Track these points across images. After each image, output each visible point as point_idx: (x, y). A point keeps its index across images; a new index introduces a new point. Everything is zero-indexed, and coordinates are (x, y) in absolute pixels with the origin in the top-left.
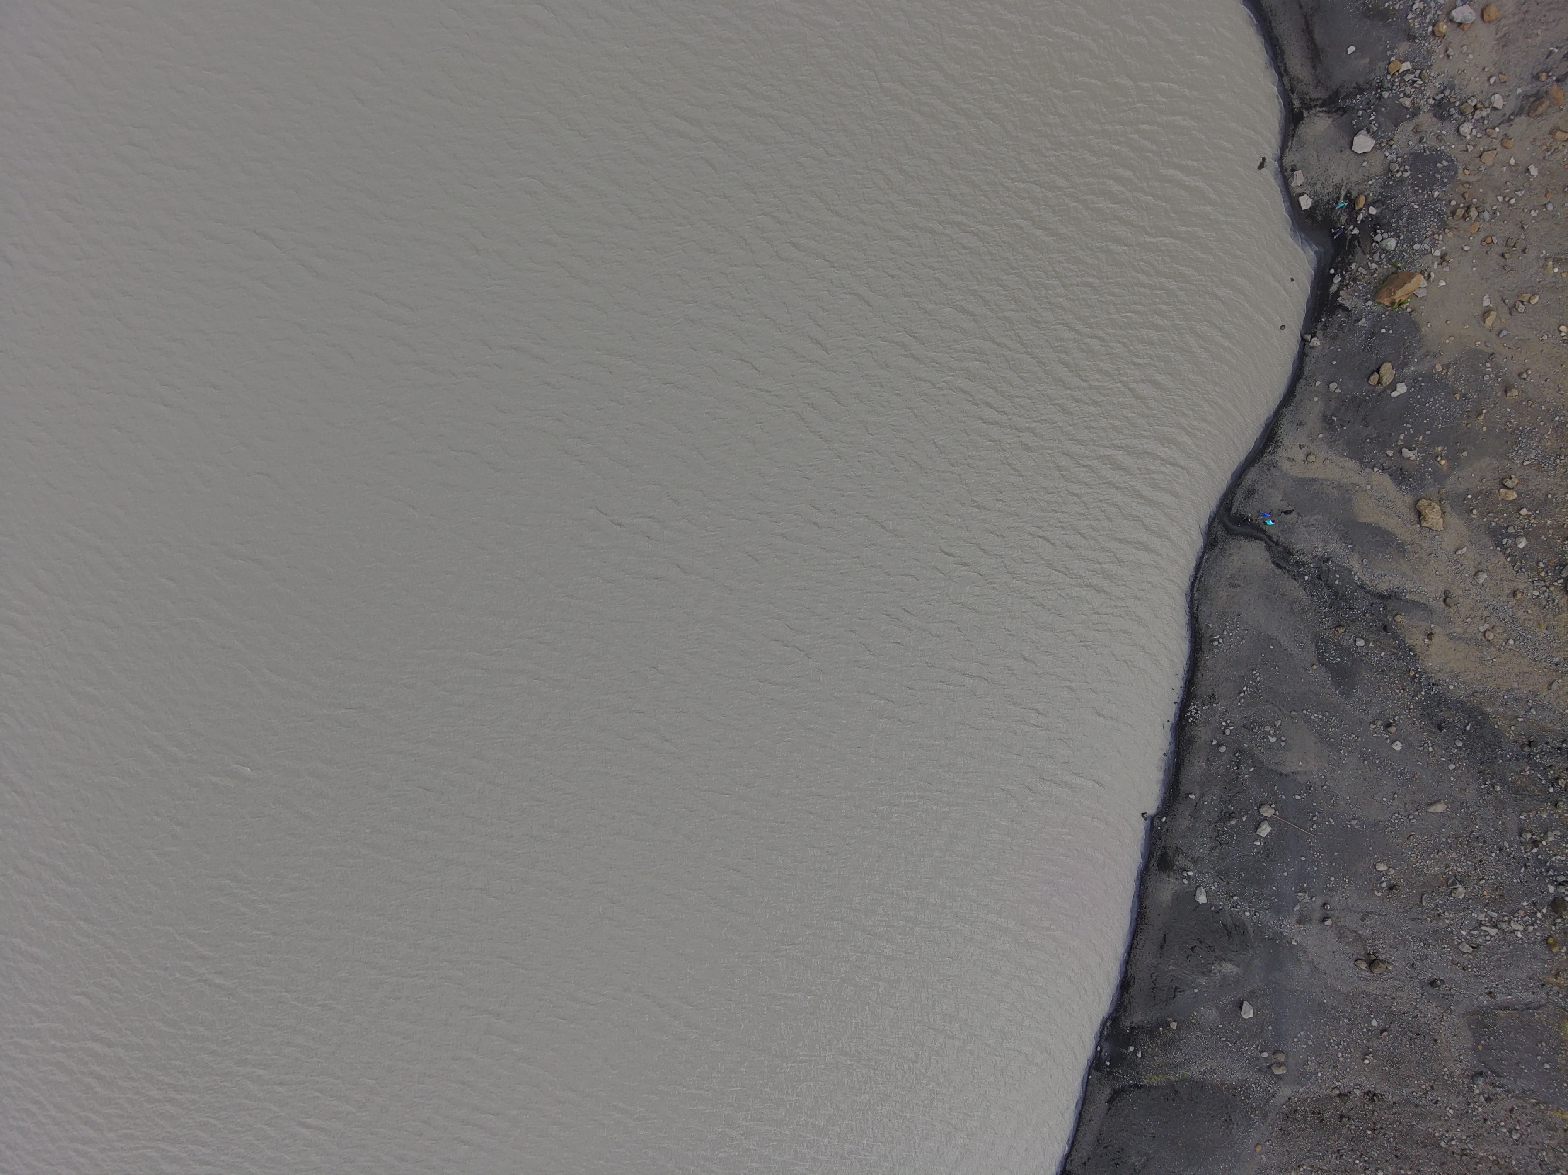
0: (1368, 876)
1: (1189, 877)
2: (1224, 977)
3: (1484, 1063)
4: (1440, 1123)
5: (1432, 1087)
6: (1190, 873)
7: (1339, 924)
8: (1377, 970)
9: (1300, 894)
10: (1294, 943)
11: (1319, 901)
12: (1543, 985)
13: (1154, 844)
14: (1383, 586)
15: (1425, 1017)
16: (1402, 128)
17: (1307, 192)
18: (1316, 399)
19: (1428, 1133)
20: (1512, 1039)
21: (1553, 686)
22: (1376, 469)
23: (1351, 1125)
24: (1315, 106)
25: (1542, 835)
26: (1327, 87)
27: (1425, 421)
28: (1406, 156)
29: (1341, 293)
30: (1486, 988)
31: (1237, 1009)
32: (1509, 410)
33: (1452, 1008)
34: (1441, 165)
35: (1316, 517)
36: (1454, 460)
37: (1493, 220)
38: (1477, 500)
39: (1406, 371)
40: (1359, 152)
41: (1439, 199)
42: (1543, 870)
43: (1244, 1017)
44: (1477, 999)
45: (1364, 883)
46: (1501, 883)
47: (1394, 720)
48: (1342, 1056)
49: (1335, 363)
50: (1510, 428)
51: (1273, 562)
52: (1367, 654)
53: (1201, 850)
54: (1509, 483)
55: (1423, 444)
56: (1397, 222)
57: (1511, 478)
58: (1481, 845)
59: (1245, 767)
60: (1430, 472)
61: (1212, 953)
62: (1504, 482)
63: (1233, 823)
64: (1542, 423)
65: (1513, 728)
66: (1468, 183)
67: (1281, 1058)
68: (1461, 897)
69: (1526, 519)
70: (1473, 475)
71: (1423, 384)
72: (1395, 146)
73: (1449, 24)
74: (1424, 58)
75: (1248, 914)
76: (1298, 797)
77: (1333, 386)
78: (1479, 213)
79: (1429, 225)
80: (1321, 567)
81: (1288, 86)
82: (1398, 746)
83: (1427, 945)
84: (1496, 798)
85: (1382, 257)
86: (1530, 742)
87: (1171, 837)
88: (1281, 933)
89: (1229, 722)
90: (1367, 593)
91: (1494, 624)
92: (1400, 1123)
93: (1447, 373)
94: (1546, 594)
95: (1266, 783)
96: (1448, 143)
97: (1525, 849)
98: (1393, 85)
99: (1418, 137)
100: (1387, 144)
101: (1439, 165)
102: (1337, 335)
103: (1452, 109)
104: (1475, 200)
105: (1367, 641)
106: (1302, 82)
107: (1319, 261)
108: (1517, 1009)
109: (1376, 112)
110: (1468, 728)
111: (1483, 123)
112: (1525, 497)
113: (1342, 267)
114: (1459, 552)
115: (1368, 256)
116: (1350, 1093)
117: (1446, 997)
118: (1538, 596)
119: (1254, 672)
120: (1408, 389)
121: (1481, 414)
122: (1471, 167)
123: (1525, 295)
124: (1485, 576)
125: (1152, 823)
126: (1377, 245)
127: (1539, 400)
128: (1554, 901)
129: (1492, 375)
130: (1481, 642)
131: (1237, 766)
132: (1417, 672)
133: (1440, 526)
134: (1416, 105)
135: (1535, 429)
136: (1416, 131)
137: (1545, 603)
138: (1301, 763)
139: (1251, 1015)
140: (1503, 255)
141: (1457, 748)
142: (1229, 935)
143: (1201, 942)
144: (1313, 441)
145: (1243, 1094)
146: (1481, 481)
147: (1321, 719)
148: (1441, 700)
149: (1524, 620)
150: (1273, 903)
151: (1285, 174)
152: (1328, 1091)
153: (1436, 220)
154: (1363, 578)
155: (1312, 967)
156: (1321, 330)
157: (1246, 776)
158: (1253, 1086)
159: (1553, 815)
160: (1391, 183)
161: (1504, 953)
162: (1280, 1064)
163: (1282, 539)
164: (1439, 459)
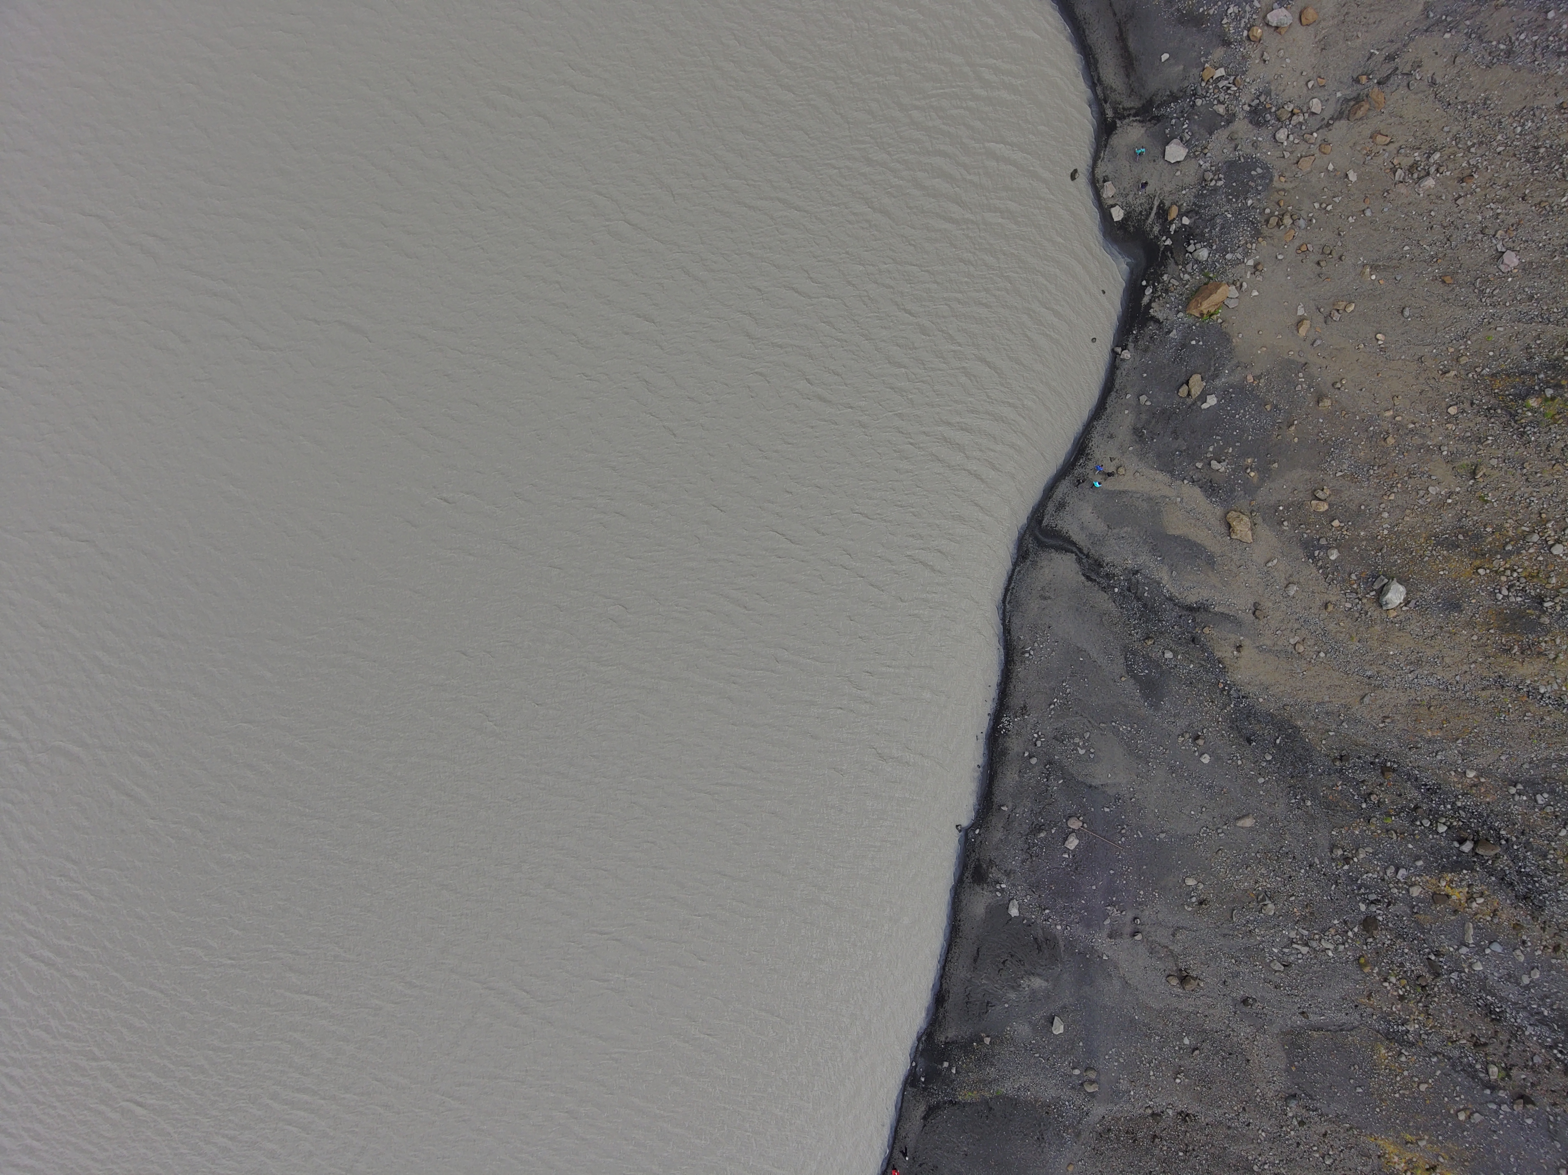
0: (1178, 891)
1: (1003, 889)
2: (1033, 992)
3: (1298, 1085)
4: (1252, 1146)
5: (1244, 1109)
6: (1003, 886)
7: (1150, 939)
8: (1187, 987)
9: (1109, 908)
10: (1105, 958)
11: (1130, 915)
12: (1356, 1006)
13: (968, 856)
14: (1192, 599)
15: (1237, 1036)
16: (1216, 135)
17: (1119, 203)
18: (1126, 412)
19: (1241, 1156)
20: (1326, 1061)
21: (1365, 699)
22: (1186, 482)
23: (1163, 1146)
24: (1129, 116)
25: (1354, 852)
26: (1141, 96)
27: (1235, 433)
28: (1220, 165)
29: (1153, 305)
30: (1299, 1008)
31: (1049, 1024)
32: (1321, 421)
33: (1265, 1027)
34: (1255, 173)
35: (1125, 529)
36: (1264, 471)
37: (1309, 228)
38: (1289, 511)
39: (1217, 382)
40: (1172, 162)
41: (1253, 208)
42: (1355, 888)
43: (1054, 1032)
44: (1290, 1018)
45: (1173, 897)
46: (1311, 900)
47: (1203, 732)
48: (1154, 1075)
49: (1145, 375)
50: (1322, 439)
51: (1083, 575)
52: (1176, 666)
53: (1014, 863)
54: (1320, 494)
55: (1233, 456)
56: (1210, 231)
57: (1323, 490)
58: (1290, 860)
59: (1054, 779)
60: (1240, 484)
61: (1022, 968)
62: (1315, 493)
63: (1042, 835)
64: (1356, 434)
65: (1324, 742)
66: (1284, 190)
67: (1092, 1075)
68: (1272, 913)
69: (1338, 531)
70: (1285, 487)
71: (1233, 395)
72: (1209, 154)
73: (1266, 28)
74: (1239, 64)
75: (1059, 927)
76: (1107, 810)
77: (1143, 398)
78: (1294, 220)
79: (1242, 234)
80: (1130, 579)
81: (1101, 96)
82: (1206, 759)
83: (1238, 962)
84: (1307, 813)
85: (1194, 268)
86: (1341, 756)
87: (984, 849)
88: (1093, 947)
89: (1040, 734)
90: (1175, 605)
91: (1305, 636)
92: (1212, 1145)
93: (1258, 384)
94: (1359, 607)
95: (1075, 795)
96: (1264, 150)
97: (1337, 865)
98: (1207, 92)
99: (1233, 145)
100: (1201, 152)
101: (1253, 173)
102: (1148, 347)
103: (1268, 115)
104: (1290, 208)
105: (1175, 653)
106: (1115, 90)
107: (1132, 272)
108: (1330, 1030)
109: (1189, 119)
110: (1278, 741)
111: (1301, 128)
112: (1337, 508)
113: (1155, 278)
114: (1270, 564)
115: (1180, 267)
116: (1162, 1112)
117: (1259, 1016)
118: (1351, 608)
119: (1064, 684)
120: (1218, 401)
121: (1292, 424)
122: (1287, 175)
123: (1341, 303)
124: (1295, 588)
125: (966, 835)
126: (1190, 255)
127: (1354, 411)
128: (1365, 920)
129: (1304, 386)
130: (1291, 654)
131: (1047, 778)
132: (1226, 684)
133: (1249, 539)
134: (1230, 112)
135: (1348, 439)
136: (1231, 139)
137: (1357, 615)
138: (1110, 776)
139: (1061, 1031)
140: (1318, 263)
141: (1267, 761)
142: (1039, 949)
143: (1012, 956)
144: (1123, 453)
145: (1057, 1112)
146: (1292, 492)
147: (1130, 731)
148: (1250, 714)
149: (1336, 632)
150: (1083, 917)
151: (1096, 185)
152: (1142, 1111)
153: (1249, 229)
154: (1172, 590)
155: (1124, 983)
156: (1133, 342)
157: (1055, 788)
158: (1067, 1103)
159: (1365, 831)
160: (1205, 192)
161: (1315, 972)
162: (1092, 1082)
163: (1093, 552)
164: (1249, 471)
